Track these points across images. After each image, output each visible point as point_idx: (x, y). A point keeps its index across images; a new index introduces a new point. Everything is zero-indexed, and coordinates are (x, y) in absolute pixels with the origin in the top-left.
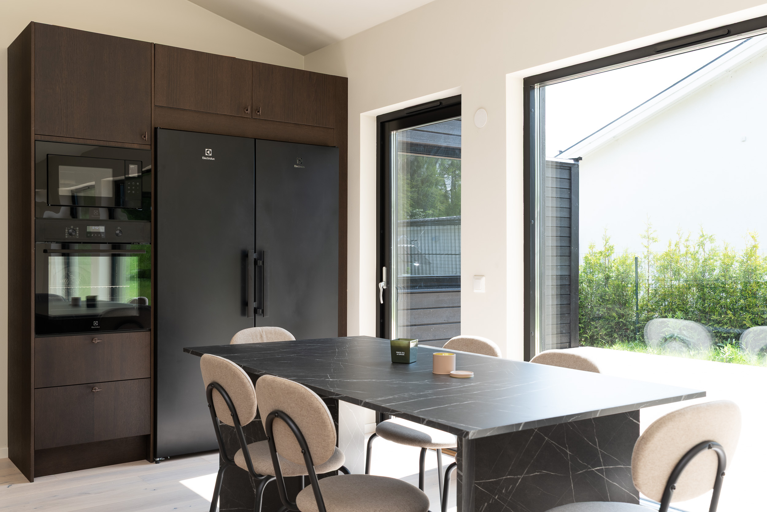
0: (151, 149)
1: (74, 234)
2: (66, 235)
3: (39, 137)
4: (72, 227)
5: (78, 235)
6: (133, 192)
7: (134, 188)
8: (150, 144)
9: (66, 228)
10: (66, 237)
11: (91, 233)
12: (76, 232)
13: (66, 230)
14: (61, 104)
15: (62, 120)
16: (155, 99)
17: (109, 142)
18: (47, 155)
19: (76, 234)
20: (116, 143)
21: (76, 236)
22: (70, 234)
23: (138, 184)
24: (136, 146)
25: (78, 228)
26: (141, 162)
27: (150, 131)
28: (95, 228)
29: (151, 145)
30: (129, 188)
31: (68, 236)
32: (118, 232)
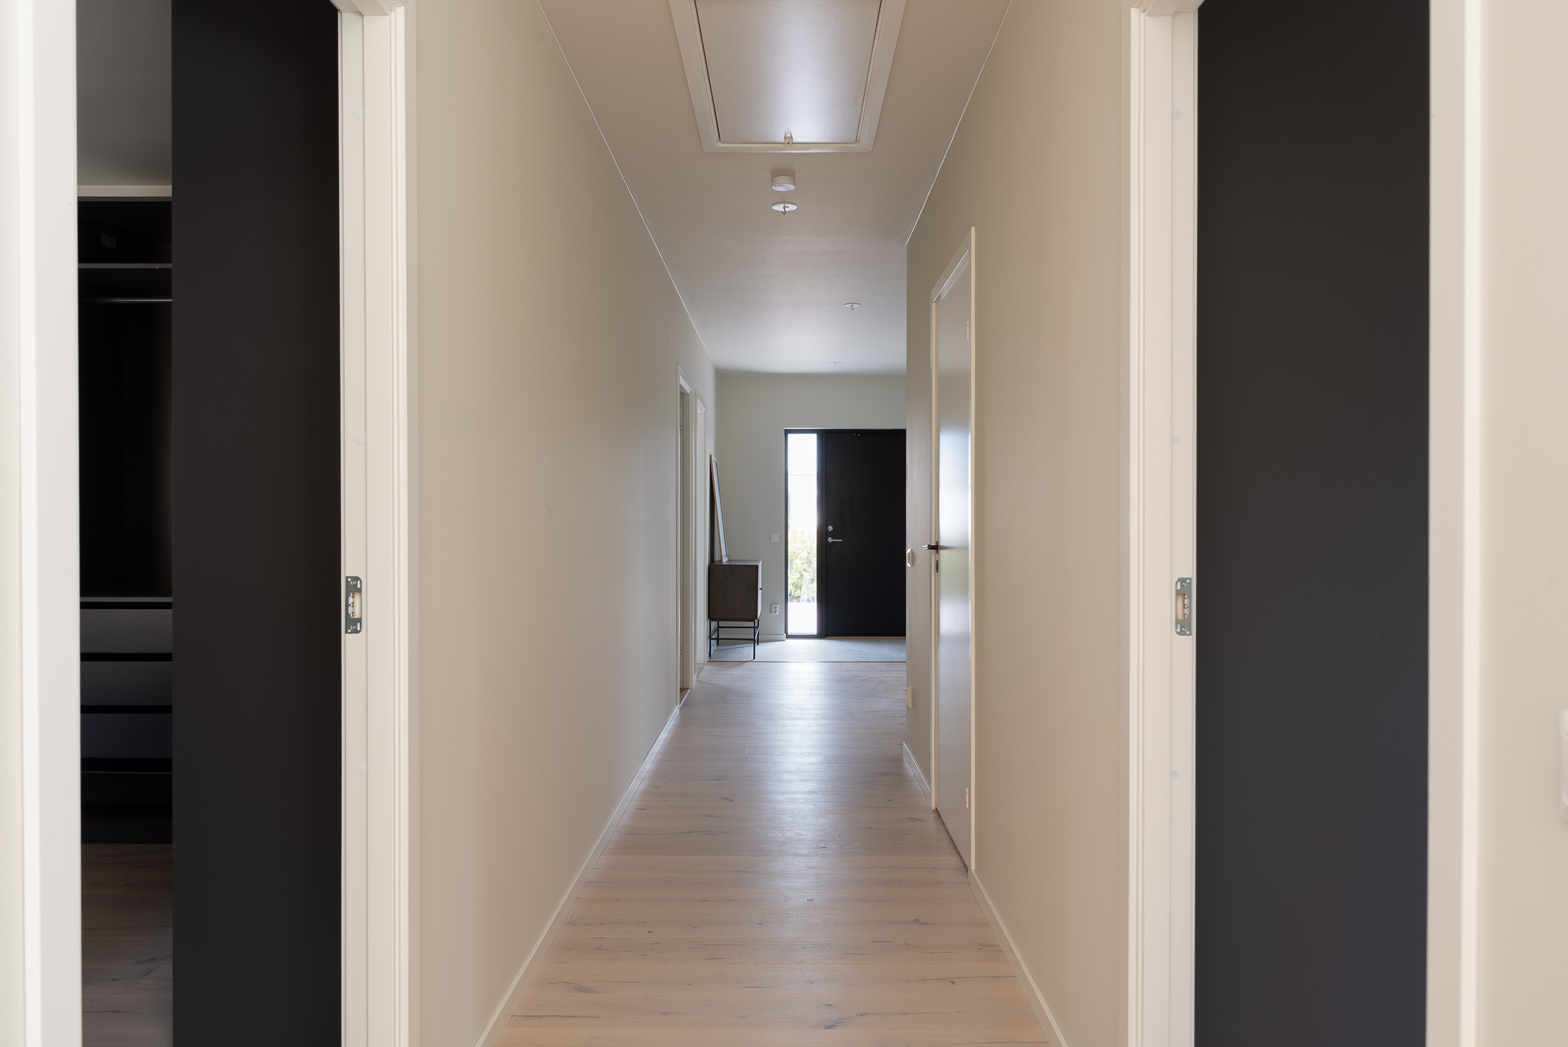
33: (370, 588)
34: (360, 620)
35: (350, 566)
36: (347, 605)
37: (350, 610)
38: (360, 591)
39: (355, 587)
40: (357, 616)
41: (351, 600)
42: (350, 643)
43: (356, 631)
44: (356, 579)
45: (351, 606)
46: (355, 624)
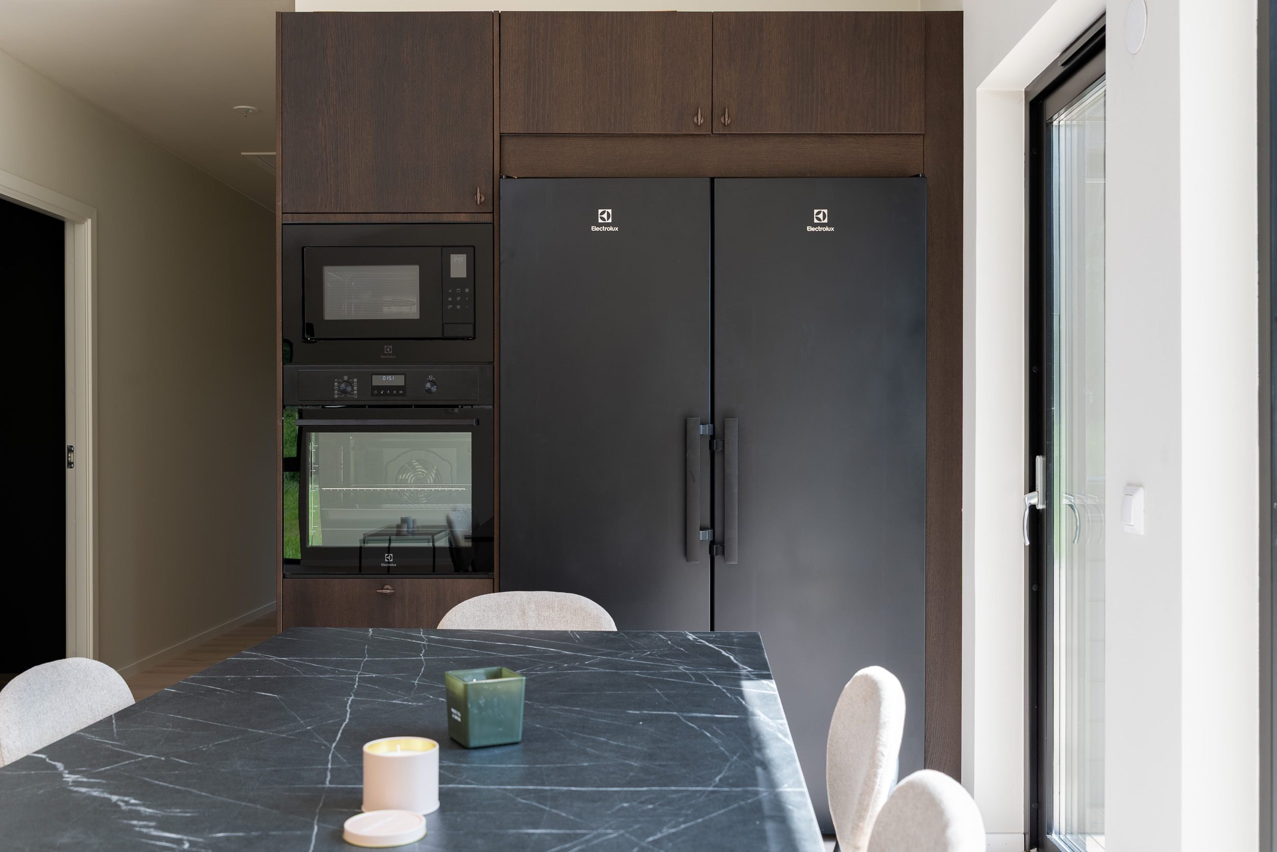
0: (493, 221)
1: (349, 389)
2: (336, 392)
3: (289, 219)
4: (346, 378)
5: (355, 392)
6: (458, 307)
7: (459, 298)
8: (492, 211)
9: (336, 380)
10: (336, 396)
11: (379, 388)
12: (352, 387)
13: (336, 384)
14: (326, 153)
15: (328, 182)
16: (501, 121)
17: (412, 214)
18: (303, 248)
19: (353, 390)
20: (426, 214)
21: (353, 394)
22: (344, 392)
23: (467, 290)
24: (463, 218)
25: (355, 380)
26: (472, 248)
27: (492, 186)
28: (386, 378)
29: (493, 213)
30: (450, 299)
31: (338, 394)
32: (428, 385)
33: (77, 450)
34: (73, 463)
35: (69, 442)
36: (68, 457)
37: (69, 459)
38: (73, 451)
39: (71, 450)
40: (72, 461)
41: (70, 455)
42: (69, 471)
43: (71, 467)
44: (71, 446)
45: (70, 457)
46: (71, 464)
